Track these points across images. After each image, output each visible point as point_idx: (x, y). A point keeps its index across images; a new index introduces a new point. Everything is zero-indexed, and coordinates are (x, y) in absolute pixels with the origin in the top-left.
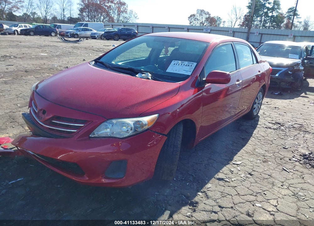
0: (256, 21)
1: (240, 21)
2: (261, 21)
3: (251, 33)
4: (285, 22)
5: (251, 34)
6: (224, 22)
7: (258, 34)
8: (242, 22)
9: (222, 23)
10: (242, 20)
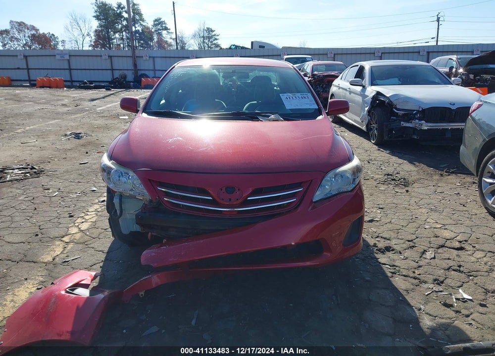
0: (114, 39)
1: (90, 39)
2: (122, 39)
3: (137, 57)
4: (156, 40)
5: (139, 58)
6: (63, 42)
7: (148, 58)
8: (93, 41)
9: (60, 44)
10: (94, 38)
